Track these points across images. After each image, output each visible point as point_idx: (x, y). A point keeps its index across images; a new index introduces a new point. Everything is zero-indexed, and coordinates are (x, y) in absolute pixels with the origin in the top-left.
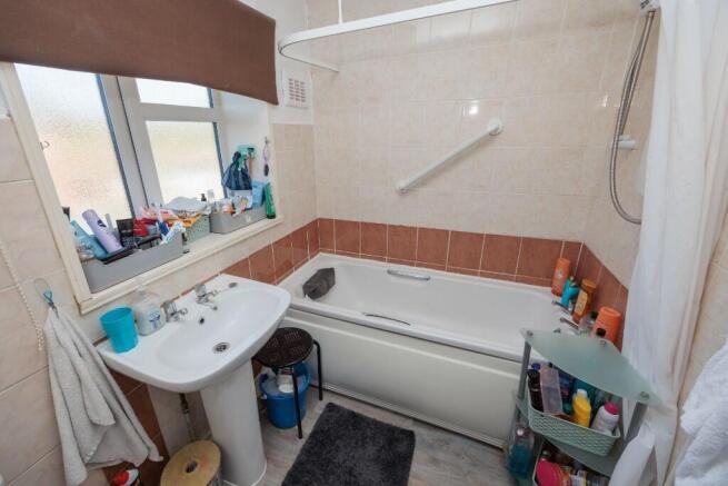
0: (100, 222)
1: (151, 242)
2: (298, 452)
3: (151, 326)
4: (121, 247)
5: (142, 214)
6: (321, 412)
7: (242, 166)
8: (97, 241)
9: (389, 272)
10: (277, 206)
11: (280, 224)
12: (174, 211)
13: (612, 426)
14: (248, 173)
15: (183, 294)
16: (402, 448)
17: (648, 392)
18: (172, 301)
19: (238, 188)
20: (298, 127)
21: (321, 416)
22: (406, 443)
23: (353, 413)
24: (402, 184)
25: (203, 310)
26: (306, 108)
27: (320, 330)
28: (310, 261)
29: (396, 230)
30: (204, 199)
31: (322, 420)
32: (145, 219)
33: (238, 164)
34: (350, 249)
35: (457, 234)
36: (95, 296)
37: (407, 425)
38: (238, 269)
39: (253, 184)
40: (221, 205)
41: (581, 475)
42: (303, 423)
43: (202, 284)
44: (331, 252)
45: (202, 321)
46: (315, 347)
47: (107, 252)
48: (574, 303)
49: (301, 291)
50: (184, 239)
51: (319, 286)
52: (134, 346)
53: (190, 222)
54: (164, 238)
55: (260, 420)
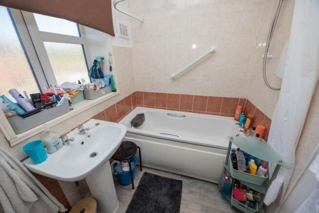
0: (20, 95)
1: (51, 105)
2: (133, 196)
3: (55, 148)
4: (34, 108)
5: (45, 91)
6: (141, 176)
7: (98, 66)
8: (19, 105)
9: (168, 114)
10: (117, 86)
11: (119, 94)
12: (63, 89)
13: (264, 174)
14: (102, 70)
15: (72, 130)
16: (177, 188)
17: (281, 160)
18: (65, 135)
19: (97, 77)
20: (125, 48)
21: (142, 178)
22: (178, 186)
23: (155, 175)
24: (173, 75)
25: (82, 138)
26: (128, 40)
27: (140, 141)
28: (133, 111)
29: (171, 96)
30: (80, 83)
31: (142, 180)
32: (47, 93)
33: (96, 66)
34: (150, 105)
35: (197, 97)
36: (19, 136)
37: (179, 178)
38: (100, 116)
39: (104, 75)
40: (89, 86)
41: (251, 193)
42: (134, 182)
43: (81, 125)
44: (143, 106)
45: (83, 143)
46: (138, 149)
47: (26, 111)
48: (244, 124)
49: (130, 124)
50: (70, 103)
51: (138, 122)
52: (45, 160)
53: (72, 94)
54: (59, 103)
55: (115, 183)
